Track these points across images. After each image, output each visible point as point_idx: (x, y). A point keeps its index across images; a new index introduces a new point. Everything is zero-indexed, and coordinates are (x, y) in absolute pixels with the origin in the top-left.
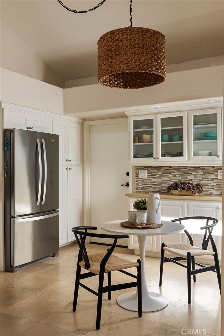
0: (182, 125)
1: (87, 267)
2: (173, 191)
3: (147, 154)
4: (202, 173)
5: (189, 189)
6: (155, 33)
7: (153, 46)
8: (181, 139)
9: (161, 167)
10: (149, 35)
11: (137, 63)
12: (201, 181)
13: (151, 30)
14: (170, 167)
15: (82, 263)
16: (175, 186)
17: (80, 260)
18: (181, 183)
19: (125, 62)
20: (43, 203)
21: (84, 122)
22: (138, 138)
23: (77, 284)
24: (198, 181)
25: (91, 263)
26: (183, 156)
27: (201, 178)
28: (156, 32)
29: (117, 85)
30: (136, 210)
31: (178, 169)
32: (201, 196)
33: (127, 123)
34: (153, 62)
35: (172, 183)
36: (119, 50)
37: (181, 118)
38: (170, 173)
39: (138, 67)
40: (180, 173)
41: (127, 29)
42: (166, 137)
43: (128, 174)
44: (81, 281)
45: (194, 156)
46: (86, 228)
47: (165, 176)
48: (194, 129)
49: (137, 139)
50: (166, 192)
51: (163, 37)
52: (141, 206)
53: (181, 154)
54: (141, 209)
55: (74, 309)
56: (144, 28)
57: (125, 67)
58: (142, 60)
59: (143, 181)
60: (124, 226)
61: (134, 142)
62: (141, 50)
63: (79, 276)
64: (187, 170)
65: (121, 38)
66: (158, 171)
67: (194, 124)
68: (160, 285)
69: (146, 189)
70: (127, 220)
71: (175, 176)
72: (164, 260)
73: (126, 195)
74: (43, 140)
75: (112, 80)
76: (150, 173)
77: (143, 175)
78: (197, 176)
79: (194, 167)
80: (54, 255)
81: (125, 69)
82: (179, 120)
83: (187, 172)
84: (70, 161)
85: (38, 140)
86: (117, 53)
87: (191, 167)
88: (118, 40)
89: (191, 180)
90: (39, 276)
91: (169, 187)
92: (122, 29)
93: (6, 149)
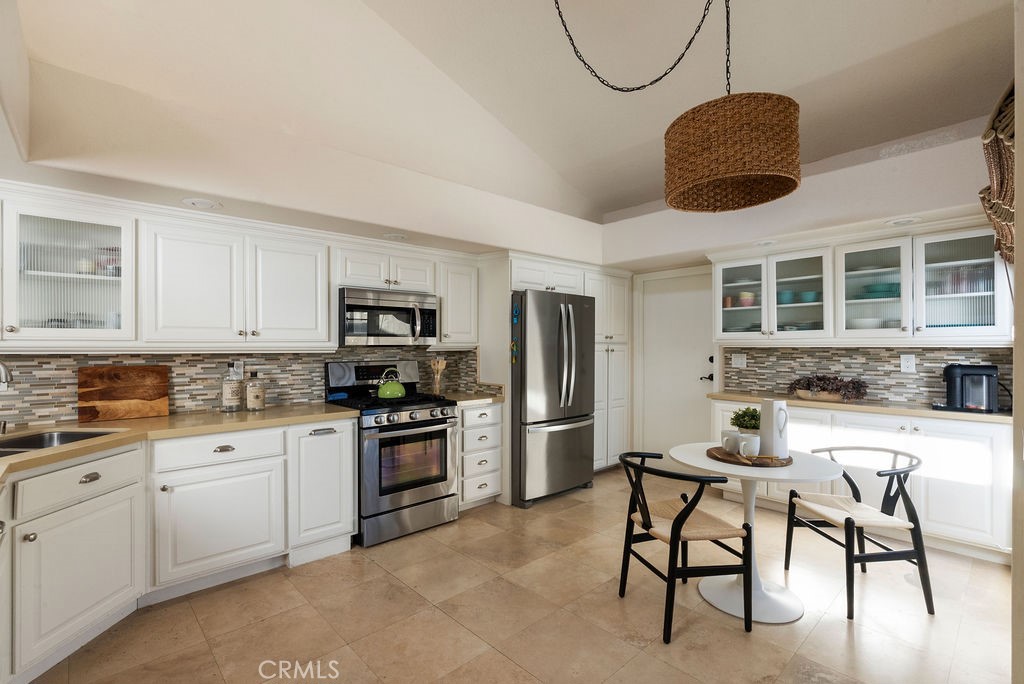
0: (821, 272)
1: (647, 525)
2: (801, 393)
3: (748, 325)
4: (863, 360)
5: (837, 390)
6: (781, 99)
7: (778, 125)
8: (819, 297)
9: (776, 349)
10: (768, 105)
11: (747, 159)
12: (860, 375)
13: (773, 95)
14: (794, 349)
15: (637, 516)
16: (807, 384)
17: (632, 510)
18: (819, 379)
19: (722, 159)
20: (570, 404)
21: (635, 276)
22: (731, 298)
23: (628, 551)
24: (855, 374)
25: (653, 518)
26: (822, 329)
27: (861, 370)
28: (784, 97)
29: (697, 206)
30: (736, 428)
31: (811, 352)
32: (862, 404)
33: (711, 274)
34: (776, 154)
35: (798, 377)
36: (709, 139)
37: (819, 260)
38: (794, 359)
39: (748, 167)
40: (814, 360)
41: (724, 100)
42: (787, 295)
43: (711, 359)
44: (634, 547)
45: (847, 328)
46: (643, 456)
47: (784, 365)
48: (847, 278)
49: (729, 299)
50: (786, 392)
51: (796, 106)
52: (748, 421)
53: (818, 325)
54: (747, 427)
55: (622, 593)
56: (760, 94)
57: (722, 168)
58: (756, 153)
59: (739, 372)
60: (712, 454)
61: (724, 306)
62: (754, 134)
63: (631, 538)
64: (829, 354)
65: (713, 118)
66: (768, 356)
67: (848, 269)
68: (787, 567)
69: (746, 387)
70: (720, 445)
71: (803, 365)
72: (793, 522)
73: (708, 396)
74: (570, 306)
75: (688, 199)
76: (754, 358)
77: (740, 362)
78: (853, 366)
79: (846, 349)
80: (585, 486)
81: (723, 172)
82: (816, 263)
83: (829, 359)
84: (611, 338)
85: (562, 306)
86: (705, 145)
87: (838, 349)
88: (706, 122)
89: (839, 372)
90: (562, 521)
91: (792, 384)
92: (716, 101)
93: (515, 321)
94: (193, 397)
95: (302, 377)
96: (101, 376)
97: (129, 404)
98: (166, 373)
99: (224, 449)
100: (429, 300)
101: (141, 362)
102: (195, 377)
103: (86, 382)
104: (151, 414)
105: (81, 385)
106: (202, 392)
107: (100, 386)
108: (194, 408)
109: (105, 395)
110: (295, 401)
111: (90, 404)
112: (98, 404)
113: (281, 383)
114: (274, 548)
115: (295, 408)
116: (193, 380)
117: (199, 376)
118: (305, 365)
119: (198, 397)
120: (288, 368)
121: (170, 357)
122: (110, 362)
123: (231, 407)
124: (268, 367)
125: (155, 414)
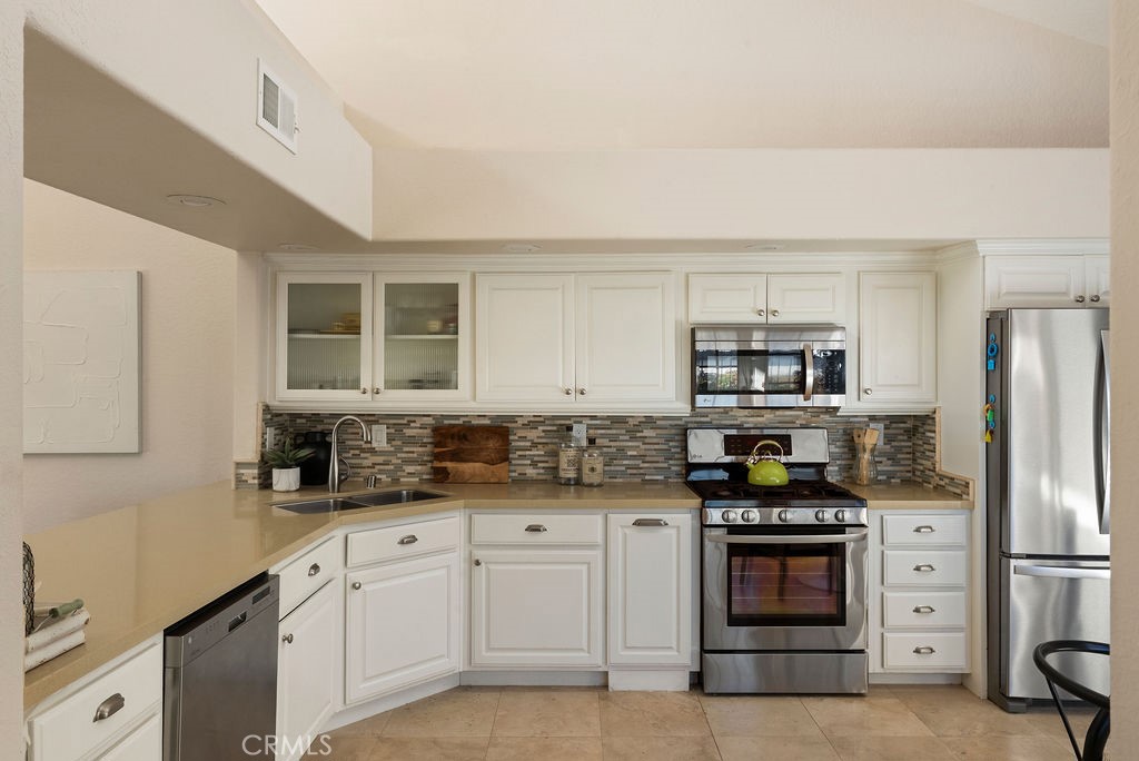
85: (1105, 335)
93: (991, 367)
94: (534, 464)
95: (656, 447)
96: (452, 437)
97: (474, 468)
98: (508, 436)
99: (534, 529)
100: (837, 335)
101: (487, 422)
102: (536, 441)
103: (440, 442)
104: (492, 480)
105: (436, 445)
106: (543, 459)
107: (451, 447)
108: (535, 477)
109: (456, 456)
110: (647, 477)
111: (444, 464)
112: (449, 465)
113: (629, 453)
114: (591, 659)
115: (647, 487)
116: (535, 445)
117: (540, 441)
118: (659, 431)
119: (540, 465)
120: (639, 435)
121: (512, 419)
122: (461, 422)
123: (569, 479)
124: (614, 432)
125: (496, 480)
